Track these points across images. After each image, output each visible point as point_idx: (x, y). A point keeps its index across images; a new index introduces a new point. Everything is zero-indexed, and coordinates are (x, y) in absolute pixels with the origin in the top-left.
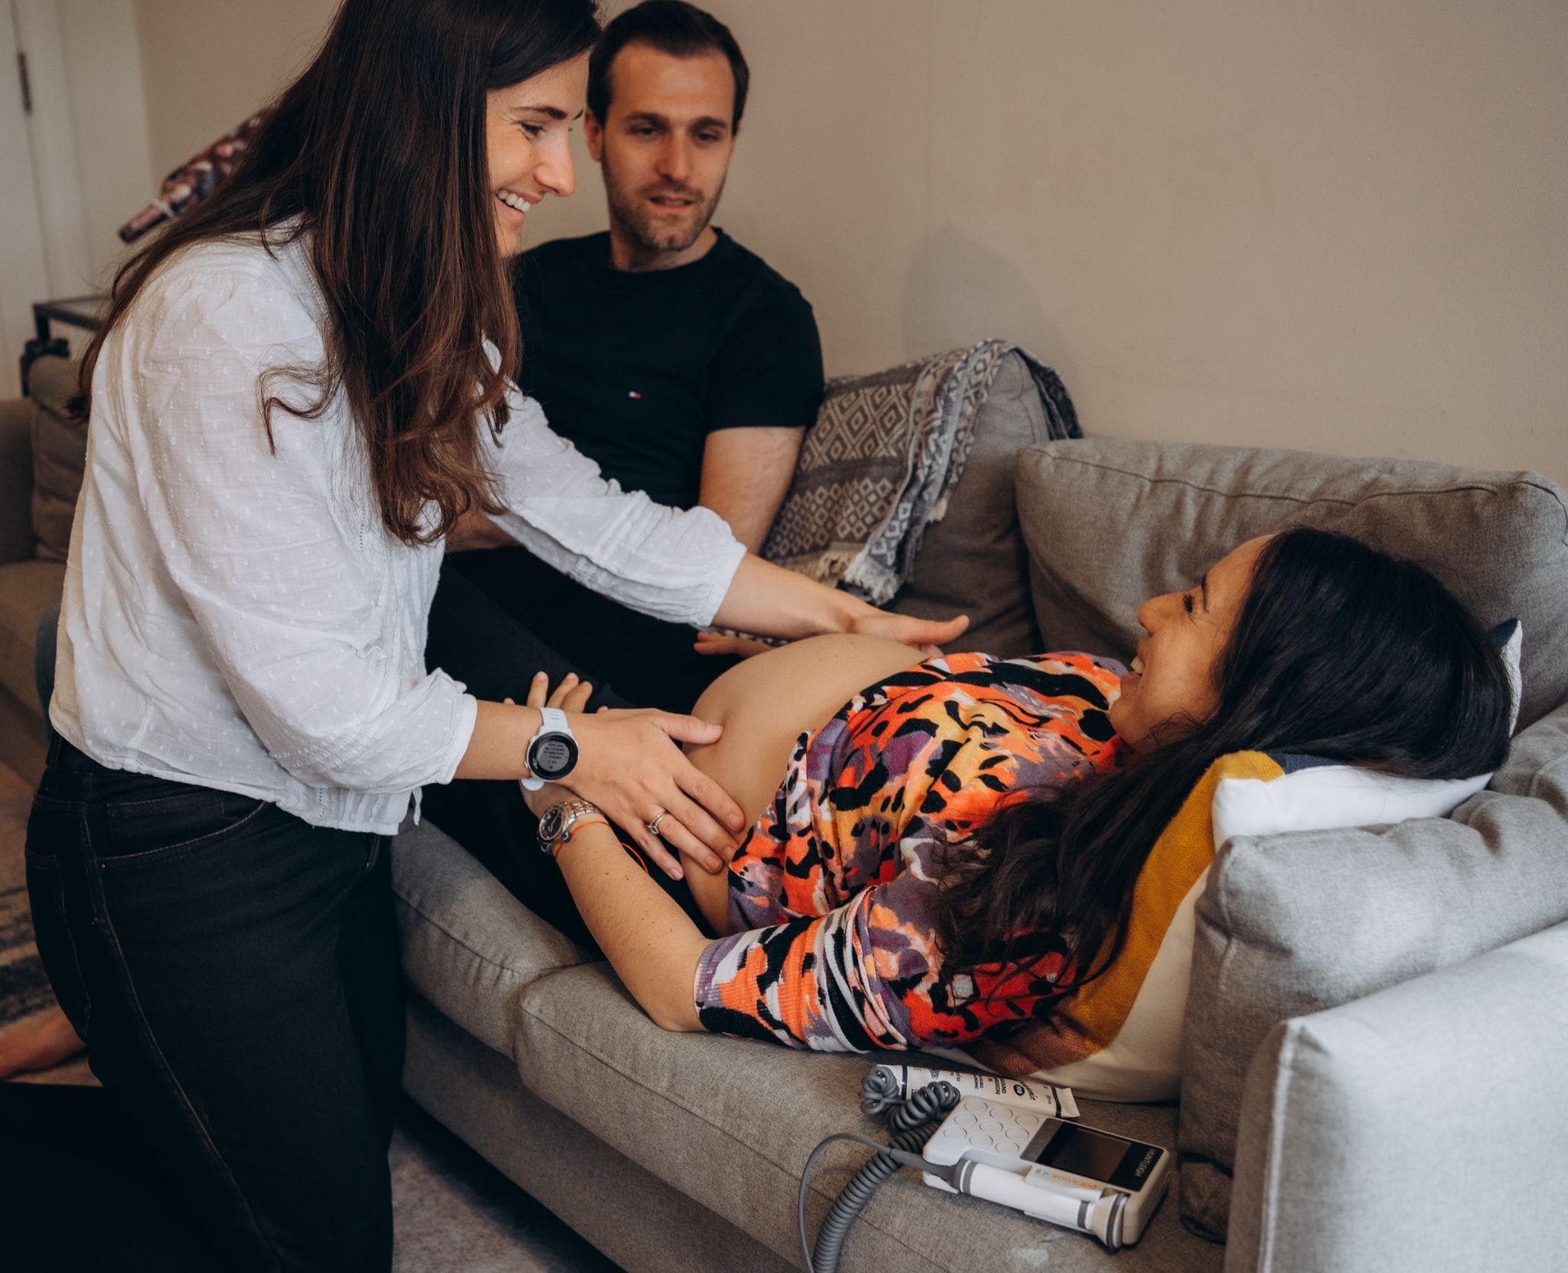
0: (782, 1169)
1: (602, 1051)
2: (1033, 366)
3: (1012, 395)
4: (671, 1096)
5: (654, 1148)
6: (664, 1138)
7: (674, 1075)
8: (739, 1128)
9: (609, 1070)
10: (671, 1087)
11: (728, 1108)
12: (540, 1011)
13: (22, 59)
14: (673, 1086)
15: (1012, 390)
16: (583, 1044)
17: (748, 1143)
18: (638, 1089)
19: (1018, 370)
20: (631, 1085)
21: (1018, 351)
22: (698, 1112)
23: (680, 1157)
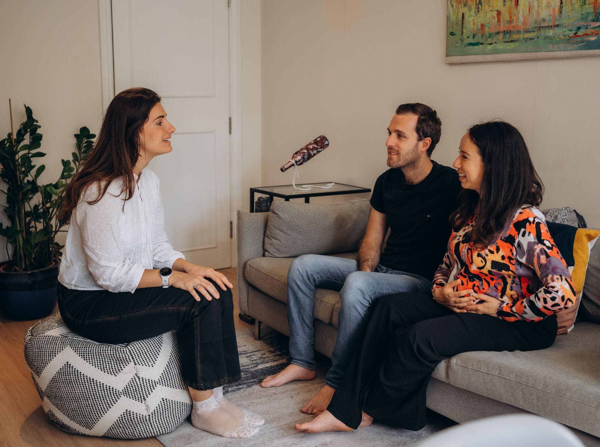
0: (534, 388)
1: (477, 368)
2: (577, 215)
3: (572, 222)
4: (500, 375)
5: (494, 390)
6: (497, 387)
7: (500, 370)
8: (520, 380)
9: (480, 372)
10: (499, 373)
11: (516, 376)
12: (456, 362)
13: (230, 119)
14: (500, 373)
15: (573, 221)
16: (471, 368)
17: (523, 383)
18: (489, 375)
19: (574, 215)
20: (487, 375)
21: (575, 211)
22: (508, 378)
23: (502, 391)
